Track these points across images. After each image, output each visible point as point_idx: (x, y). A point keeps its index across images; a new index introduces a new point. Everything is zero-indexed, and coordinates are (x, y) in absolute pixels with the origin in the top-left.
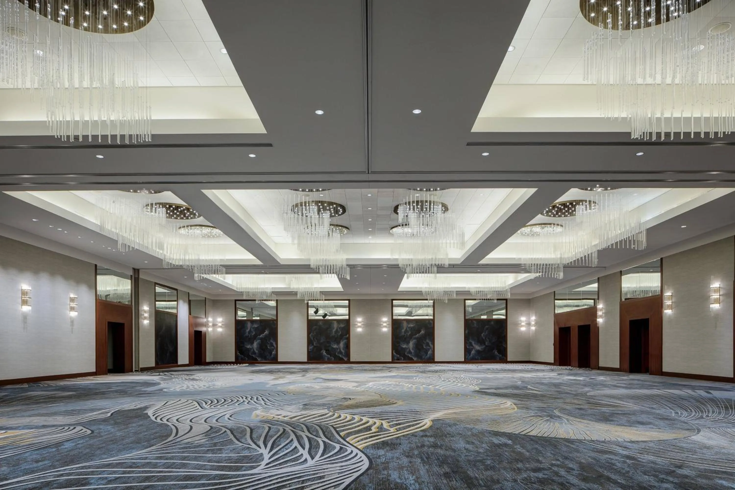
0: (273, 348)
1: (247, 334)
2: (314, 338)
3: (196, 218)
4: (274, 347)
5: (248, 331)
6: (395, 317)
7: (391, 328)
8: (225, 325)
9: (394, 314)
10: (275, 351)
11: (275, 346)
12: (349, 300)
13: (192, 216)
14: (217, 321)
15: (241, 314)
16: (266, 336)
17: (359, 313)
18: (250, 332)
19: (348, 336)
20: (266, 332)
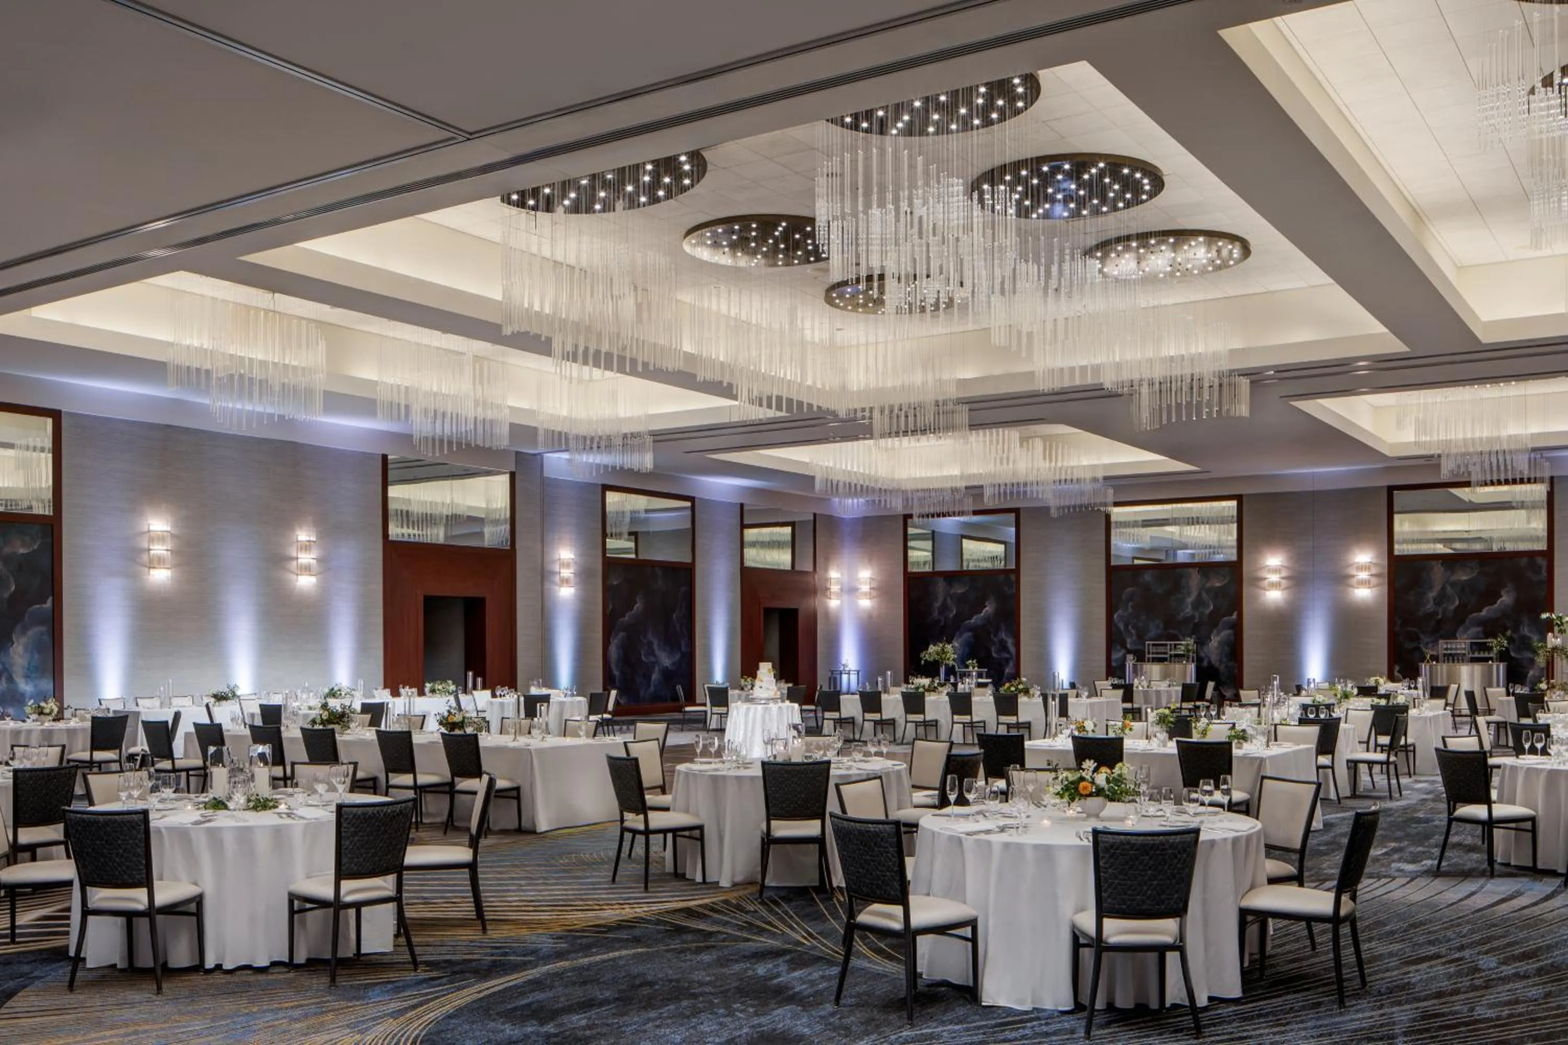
0: (1006, 655)
1: (936, 614)
2: (1126, 626)
3: (1142, 202)
4: (1009, 652)
5: (937, 604)
6: (1399, 549)
7: (1386, 587)
8: (882, 590)
9: (1396, 537)
10: (1011, 664)
11: (1012, 649)
12: (1239, 498)
13: (1128, 196)
14: (858, 580)
15: (920, 554)
16: (988, 620)
17: (1272, 539)
18: (944, 608)
19: (1234, 616)
20: (989, 609)
